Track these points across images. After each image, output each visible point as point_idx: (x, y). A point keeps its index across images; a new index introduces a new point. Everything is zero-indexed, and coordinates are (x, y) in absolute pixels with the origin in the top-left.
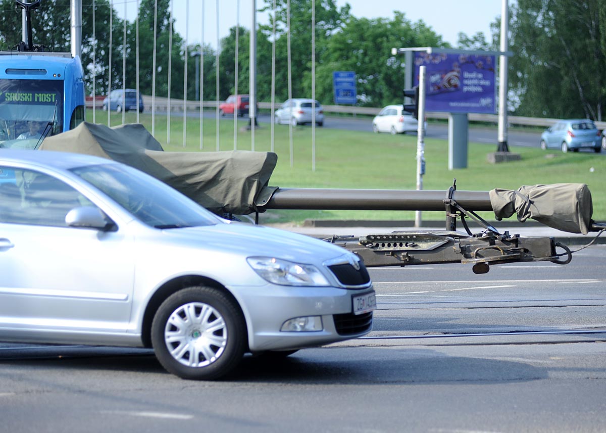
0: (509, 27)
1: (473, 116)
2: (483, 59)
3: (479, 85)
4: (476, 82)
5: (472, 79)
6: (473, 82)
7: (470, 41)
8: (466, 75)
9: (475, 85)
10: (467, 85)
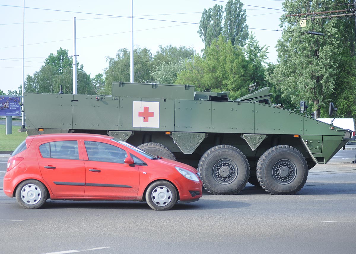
0: (24, 88)
1: (13, 117)
2: (16, 98)
3: (15, 107)
4: (14, 106)
5: (13, 105)
6: (13, 106)
7: (12, 93)
8: (11, 104)
9: (14, 107)
10: (11, 107)
